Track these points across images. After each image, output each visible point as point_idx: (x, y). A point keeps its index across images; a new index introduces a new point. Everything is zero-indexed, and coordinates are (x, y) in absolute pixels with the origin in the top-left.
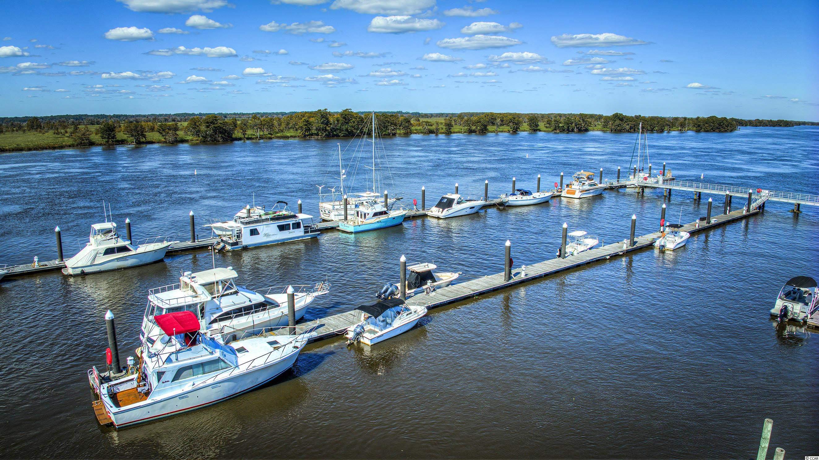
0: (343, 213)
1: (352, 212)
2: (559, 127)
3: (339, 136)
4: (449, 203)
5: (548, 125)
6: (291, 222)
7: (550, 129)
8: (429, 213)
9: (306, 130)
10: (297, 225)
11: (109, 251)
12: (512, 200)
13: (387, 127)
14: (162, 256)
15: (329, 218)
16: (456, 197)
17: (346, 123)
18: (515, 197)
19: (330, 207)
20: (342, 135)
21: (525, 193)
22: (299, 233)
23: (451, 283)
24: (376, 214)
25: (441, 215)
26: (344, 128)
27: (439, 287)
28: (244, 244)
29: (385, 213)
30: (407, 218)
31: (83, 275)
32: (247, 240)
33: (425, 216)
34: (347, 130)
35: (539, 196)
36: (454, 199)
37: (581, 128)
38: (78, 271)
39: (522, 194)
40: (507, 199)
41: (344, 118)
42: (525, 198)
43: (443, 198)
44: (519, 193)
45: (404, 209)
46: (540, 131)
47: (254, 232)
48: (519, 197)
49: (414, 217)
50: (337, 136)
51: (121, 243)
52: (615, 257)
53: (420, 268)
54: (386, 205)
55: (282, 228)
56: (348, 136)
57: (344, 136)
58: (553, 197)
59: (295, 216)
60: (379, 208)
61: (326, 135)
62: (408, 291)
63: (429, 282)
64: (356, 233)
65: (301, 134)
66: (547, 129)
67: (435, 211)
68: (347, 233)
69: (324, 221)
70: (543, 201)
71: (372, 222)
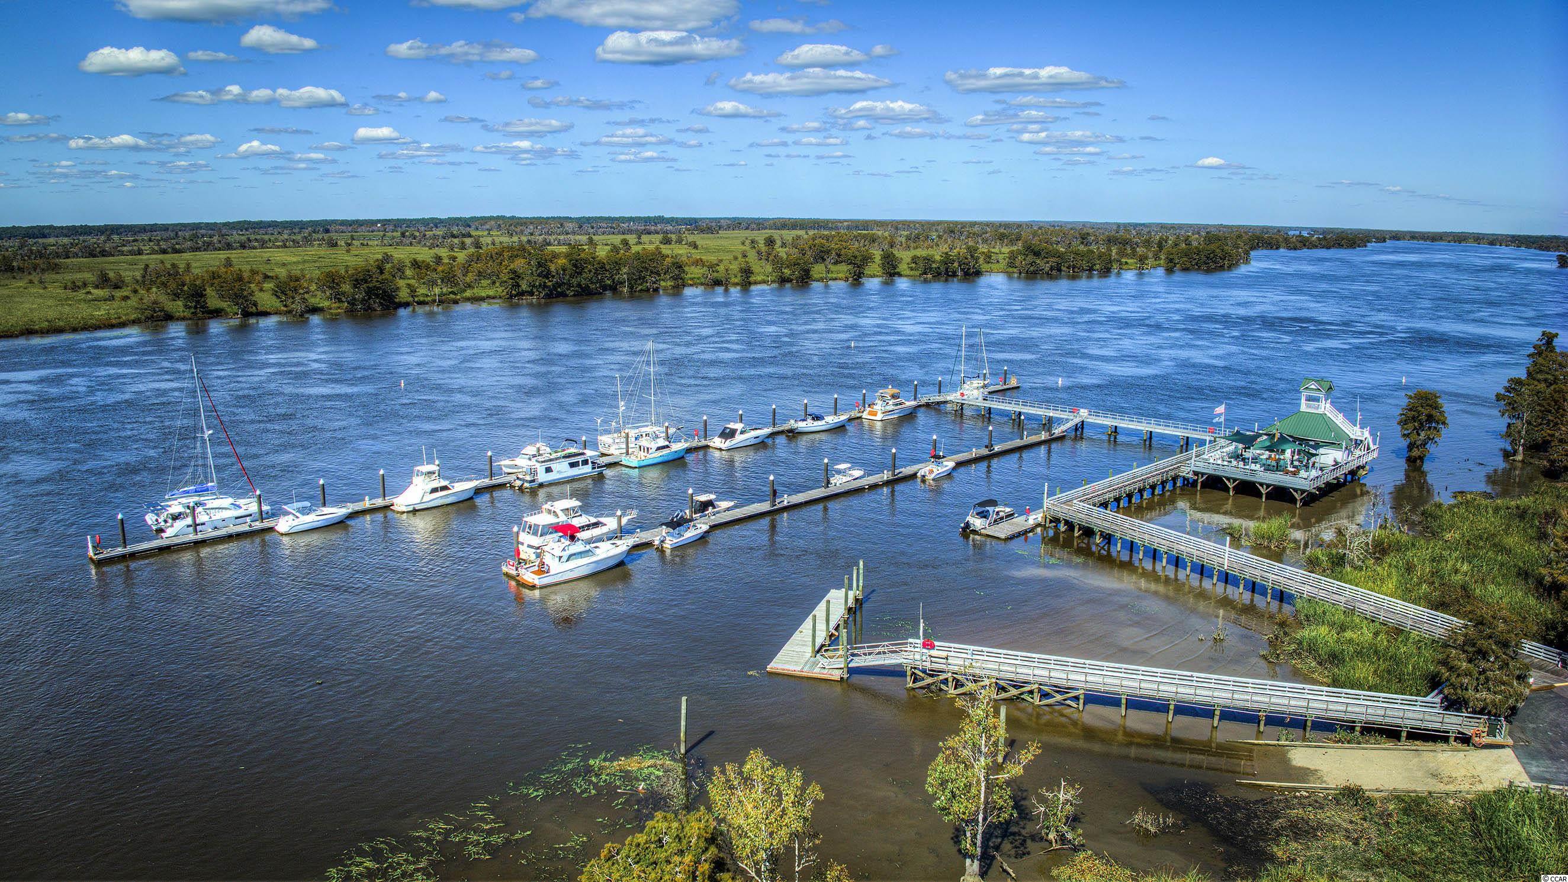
0: (624, 446)
1: (633, 446)
2: (931, 268)
3: (567, 296)
4: (732, 434)
5: (913, 265)
6: (580, 459)
7: (917, 273)
8: (711, 444)
9: (513, 286)
10: (585, 462)
11: (434, 490)
12: (801, 425)
13: (644, 277)
14: (471, 494)
15: (609, 452)
16: (739, 426)
17: (578, 273)
18: (805, 423)
19: (610, 441)
20: (572, 293)
21: (817, 418)
22: (587, 469)
23: (728, 509)
24: (658, 449)
25: (723, 446)
26: (574, 281)
27: (718, 512)
28: (540, 481)
29: (667, 447)
30: (689, 450)
31: (415, 512)
32: (542, 477)
33: (708, 447)
34: (579, 285)
35: (831, 420)
36: (736, 430)
37: (969, 269)
38: (410, 508)
39: (813, 419)
40: (796, 426)
41: (575, 266)
42: (816, 423)
43: (726, 428)
44: (810, 417)
45: (686, 441)
46: (900, 275)
47: (548, 470)
48: (809, 421)
49: (697, 449)
50: (564, 295)
51: (444, 483)
52: (874, 487)
53: (703, 498)
54: (667, 438)
55: (573, 465)
56: (582, 295)
57: (574, 295)
58: (850, 420)
59: (583, 454)
60: (662, 442)
61: (546, 295)
62: (694, 516)
63: (710, 508)
64: (640, 467)
65: (504, 293)
66: (912, 273)
67: (717, 442)
68: (631, 467)
69: (603, 455)
70: (838, 425)
71: (656, 456)
